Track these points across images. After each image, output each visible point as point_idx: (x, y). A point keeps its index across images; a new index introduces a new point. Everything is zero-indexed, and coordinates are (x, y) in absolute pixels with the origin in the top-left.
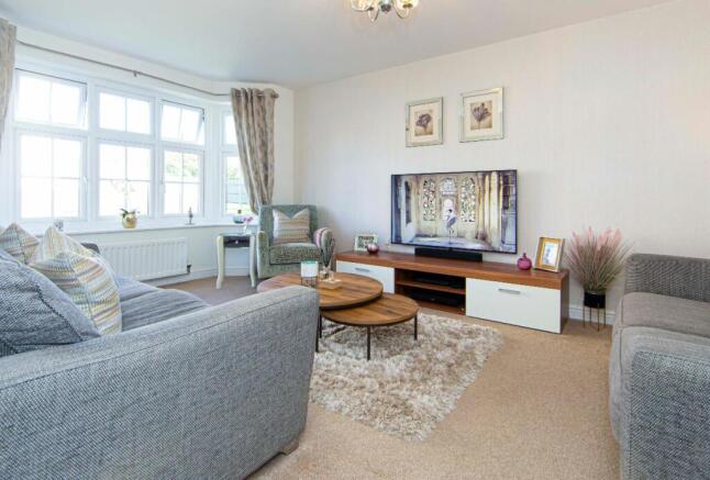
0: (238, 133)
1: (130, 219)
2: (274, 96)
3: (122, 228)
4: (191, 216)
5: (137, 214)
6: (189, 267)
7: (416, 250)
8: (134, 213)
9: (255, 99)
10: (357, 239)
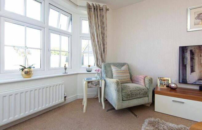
0: (90, 26)
1: (27, 72)
2: (107, 10)
3: (22, 79)
4: (66, 69)
5: (32, 69)
6: (65, 97)
7: (200, 87)
8: (30, 68)
9: (98, 10)
10: (158, 80)
